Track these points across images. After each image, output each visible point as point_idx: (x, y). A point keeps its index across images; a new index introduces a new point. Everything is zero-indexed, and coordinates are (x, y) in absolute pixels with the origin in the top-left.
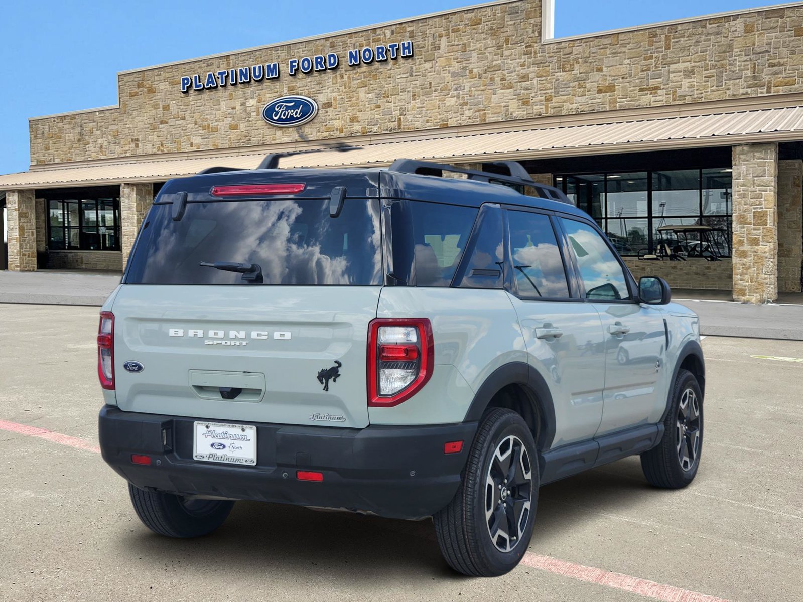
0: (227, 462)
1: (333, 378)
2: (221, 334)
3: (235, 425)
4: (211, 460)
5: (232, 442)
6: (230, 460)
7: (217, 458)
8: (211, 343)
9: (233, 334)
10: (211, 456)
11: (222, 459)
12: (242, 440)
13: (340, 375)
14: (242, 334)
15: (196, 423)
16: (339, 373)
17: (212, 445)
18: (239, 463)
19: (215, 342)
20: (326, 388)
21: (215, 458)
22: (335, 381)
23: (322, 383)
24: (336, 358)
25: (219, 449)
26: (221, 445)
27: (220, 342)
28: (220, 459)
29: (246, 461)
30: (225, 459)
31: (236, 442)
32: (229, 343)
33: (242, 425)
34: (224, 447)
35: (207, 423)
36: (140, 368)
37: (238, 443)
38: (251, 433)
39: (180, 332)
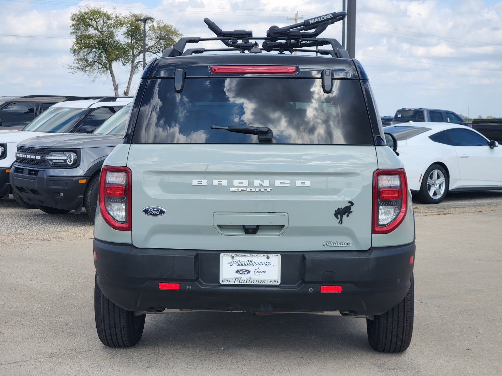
0: (252, 283)
1: (346, 214)
2: (246, 183)
3: (260, 254)
4: (237, 283)
5: (257, 267)
6: (255, 282)
7: (243, 282)
8: (237, 190)
9: (257, 182)
10: (237, 280)
11: (248, 281)
12: (266, 265)
13: (352, 212)
14: (266, 183)
15: (221, 255)
16: (351, 210)
17: (237, 272)
18: (264, 284)
19: (240, 190)
20: (341, 222)
21: (241, 281)
22: (348, 216)
23: (338, 218)
24: (349, 199)
25: (244, 274)
26: (246, 271)
27: (245, 189)
28: (245, 282)
29: (271, 282)
30: (250, 282)
31: (260, 267)
32: (254, 190)
33: (267, 254)
34: (249, 272)
35: (233, 254)
36: (162, 212)
37: (262, 269)
38: (276, 260)
39: (204, 182)
